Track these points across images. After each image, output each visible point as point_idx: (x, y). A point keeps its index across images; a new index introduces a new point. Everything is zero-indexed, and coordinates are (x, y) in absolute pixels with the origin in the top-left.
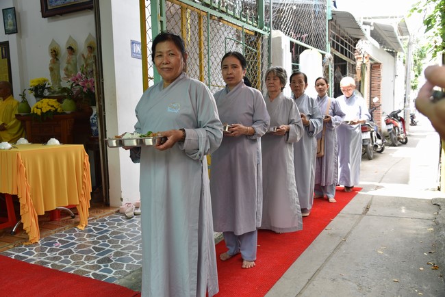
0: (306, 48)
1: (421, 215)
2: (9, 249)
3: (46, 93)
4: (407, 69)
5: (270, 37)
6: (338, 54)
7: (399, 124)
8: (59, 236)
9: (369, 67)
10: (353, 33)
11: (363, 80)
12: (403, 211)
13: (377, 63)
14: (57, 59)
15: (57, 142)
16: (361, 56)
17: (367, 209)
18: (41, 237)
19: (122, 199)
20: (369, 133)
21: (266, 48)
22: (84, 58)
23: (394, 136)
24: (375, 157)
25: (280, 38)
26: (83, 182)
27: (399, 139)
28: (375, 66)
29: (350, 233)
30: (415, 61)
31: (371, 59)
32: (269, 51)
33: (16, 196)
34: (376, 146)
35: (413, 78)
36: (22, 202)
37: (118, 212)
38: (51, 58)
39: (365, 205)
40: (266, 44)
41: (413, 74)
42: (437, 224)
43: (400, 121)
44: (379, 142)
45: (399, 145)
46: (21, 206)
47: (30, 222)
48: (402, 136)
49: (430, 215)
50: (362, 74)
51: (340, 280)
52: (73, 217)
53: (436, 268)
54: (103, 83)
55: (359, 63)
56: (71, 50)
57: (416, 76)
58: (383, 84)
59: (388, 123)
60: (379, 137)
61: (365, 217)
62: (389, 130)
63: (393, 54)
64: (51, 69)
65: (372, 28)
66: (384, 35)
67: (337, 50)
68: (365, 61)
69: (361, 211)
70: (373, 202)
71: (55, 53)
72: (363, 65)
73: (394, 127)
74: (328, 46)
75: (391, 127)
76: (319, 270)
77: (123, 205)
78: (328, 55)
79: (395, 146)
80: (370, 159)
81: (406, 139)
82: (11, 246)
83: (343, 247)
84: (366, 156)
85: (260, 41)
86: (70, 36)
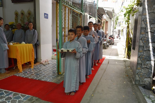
0: (91, 17)
1: (121, 64)
2: (15, 74)
3: (14, 27)
4: (113, 23)
5: (84, 15)
6: (99, 19)
7: (112, 39)
8: (27, 70)
9: (105, 22)
10: (102, 13)
11: (104, 26)
12: (117, 63)
13: (107, 21)
14: (17, 16)
15: (24, 43)
16: (103, 19)
17: (109, 62)
18: (22, 70)
19: (41, 60)
20: (106, 42)
21: (83, 18)
22: (27, 17)
23: (111, 42)
24: (107, 48)
25: (87, 15)
26: (32, 55)
27: (112, 43)
28: (107, 22)
29: (106, 68)
30: (116, 21)
31: (106, 20)
32: (84, 19)
33: (16, 59)
34: (107, 45)
35: (115, 25)
36: (18, 60)
37: (41, 63)
38: (15, 16)
39: (108, 61)
40: (83, 17)
41: (115, 24)
42: (126, 66)
43: (112, 38)
44: (108, 44)
45: (112, 45)
46: (18, 61)
47: (20, 66)
48: (113, 42)
49: (123, 64)
50: (104, 24)
51: (107, 79)
52: (29, 65)
53: (127, 76)
54: (36, 26)
55: (103, 21)
56: (22, 14)
57: (116, 25)
58: (108, 27)
59: (109, 39)
60: (108, 43)
61: (109, 65)
62: (109, 40)
63: (111, 19)
64: (15, 20)
65: (107, 12)
66: (109, 13)
67: (98, 18)
68: (105, 21)
69: (107, 63)
70: (110, 61)
71: (17, 14)
72: (104, 22)
73: (111, 40)
74: (97, 17)
75: (110, 40)
76: (101, 77)
77: (42, 61)
78: (97, 20)
79: (111, 45)
80: (106, 49)
81: (114, 43)
82: (15, 73)
83: (105, 72)
84: (105, 48)
85: (81, 16)
86: (22, 10)
